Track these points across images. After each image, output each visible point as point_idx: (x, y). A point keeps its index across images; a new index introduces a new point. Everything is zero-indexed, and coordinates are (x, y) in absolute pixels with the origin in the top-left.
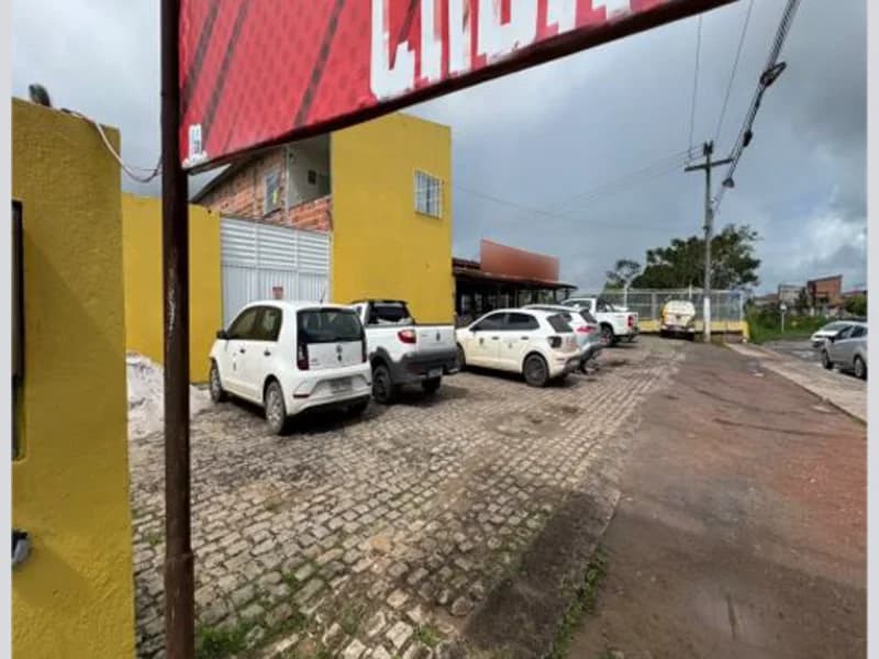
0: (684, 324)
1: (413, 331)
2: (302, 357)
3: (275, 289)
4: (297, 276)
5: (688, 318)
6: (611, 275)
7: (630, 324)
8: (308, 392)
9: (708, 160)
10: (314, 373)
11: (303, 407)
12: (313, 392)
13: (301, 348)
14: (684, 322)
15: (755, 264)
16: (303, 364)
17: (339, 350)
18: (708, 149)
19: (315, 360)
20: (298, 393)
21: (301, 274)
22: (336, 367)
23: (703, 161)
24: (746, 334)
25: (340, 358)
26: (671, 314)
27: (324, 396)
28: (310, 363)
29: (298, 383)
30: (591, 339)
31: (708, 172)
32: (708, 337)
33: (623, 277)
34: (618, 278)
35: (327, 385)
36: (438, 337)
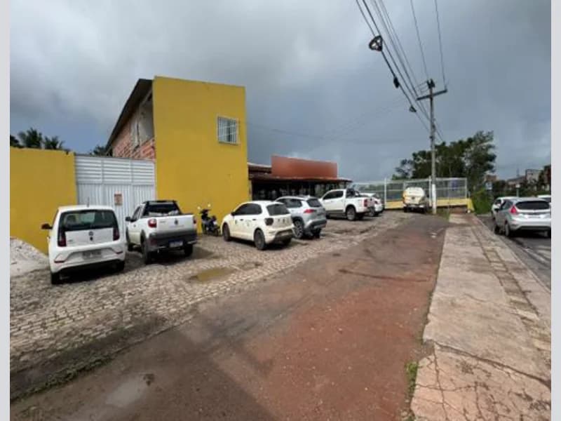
0: (417, 203)
1: (155, 220)
2: (61, 239)
3: (115, 195)
4: (132, 187)
5: (419, 199)
6: (399, 170)
7: (365, 205)
8: (63, 260)
9: (431, 92)
10: (70, 248)
11: (60, 269)
12: (68, 258)
13: (60, 234)
14: (417, 201)
15: (492, 158)
16: (62, 243)
17: (91, 234)
18: (431, 85)
19: (71, 241)
20: (57, 260)
21: (134, 186)
22: (88, 243)
23: (428, 93)
24: (470, 207)
25: (91, 239)
26: (409, 196)
27: (78, 261)
28: (67, 242)
29: (57, 254)
30: (312, 217)
31: (432, 99)
32: (435, 211)
33: (406, 171)
34: (403, 171)
35: (81, 255)
36: (176, 222)
